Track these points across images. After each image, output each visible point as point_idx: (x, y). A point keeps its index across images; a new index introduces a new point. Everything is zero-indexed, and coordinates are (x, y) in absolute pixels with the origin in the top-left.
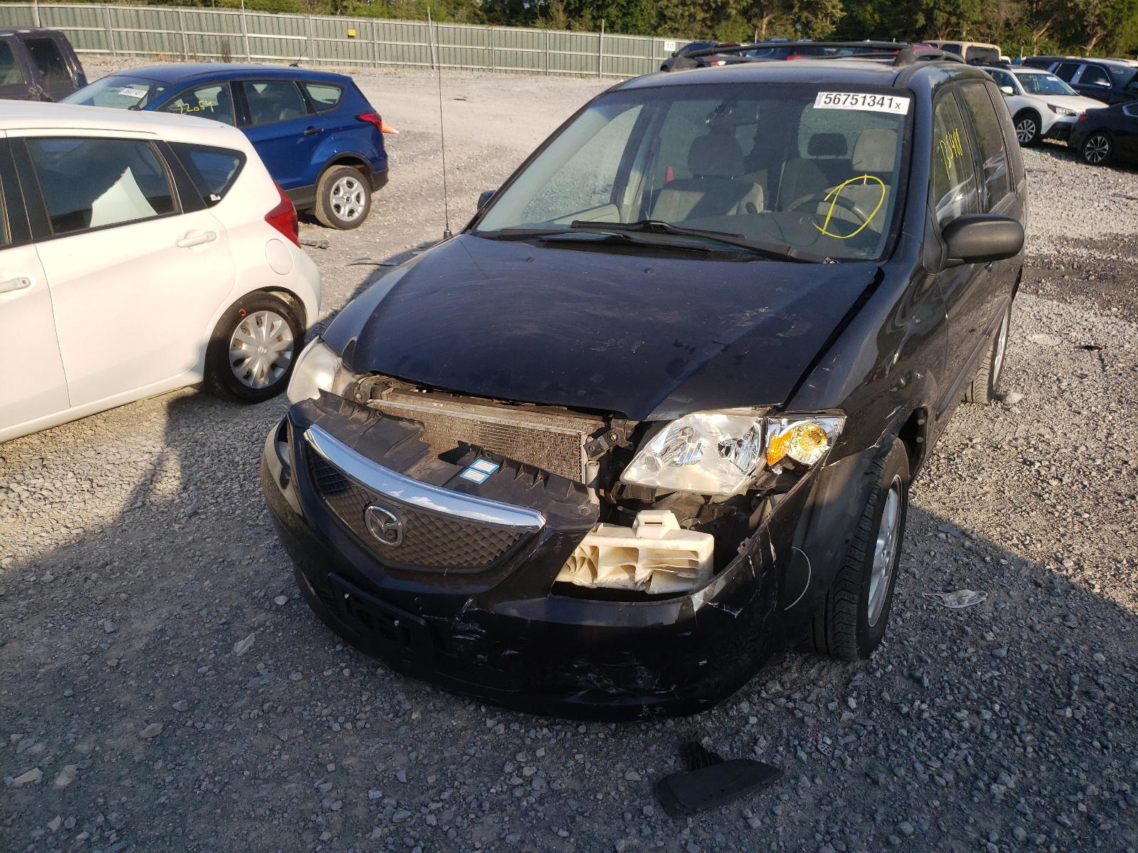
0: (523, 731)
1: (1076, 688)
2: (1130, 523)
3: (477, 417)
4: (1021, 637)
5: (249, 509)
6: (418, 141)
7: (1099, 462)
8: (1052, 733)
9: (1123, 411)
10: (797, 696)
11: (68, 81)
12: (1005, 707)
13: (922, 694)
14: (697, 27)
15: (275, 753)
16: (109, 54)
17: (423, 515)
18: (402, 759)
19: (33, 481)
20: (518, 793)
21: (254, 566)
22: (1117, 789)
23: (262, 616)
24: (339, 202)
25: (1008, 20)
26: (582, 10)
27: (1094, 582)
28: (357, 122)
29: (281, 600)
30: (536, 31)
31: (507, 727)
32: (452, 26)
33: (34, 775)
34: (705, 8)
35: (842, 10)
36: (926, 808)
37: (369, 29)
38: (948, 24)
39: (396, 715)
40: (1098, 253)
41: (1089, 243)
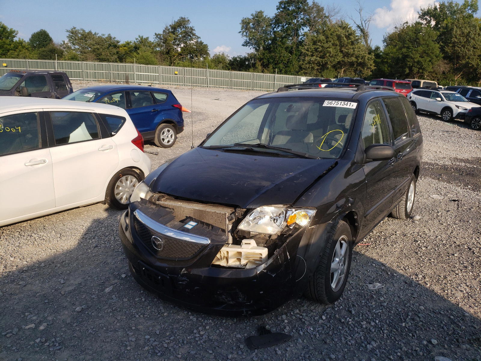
0: (203, 320)
1: (409, 317)
2: (449, 264)
3: (192, 207)
4: (394, 300)
5: (116, 246)
6: (198, 115)
7: (444, 242)
8: (395, 330)
9: (460, 224)
10: (304, 314)
11: (66, 91)
12: (380, 322)
13: (351, 316)
14: (315, 72)
15: (115, 323)
16: (82, 80)
17: (170, 240)
18: (159, 327)
19: (40, 234)
20: (197, 339)
21: (116, 265)
22: (414, 349)
23: (116, 281)
24: (164, 137)
25: (444, 71)
26: (269, 65)
27: (428, 283)
28: (172, 107)
29: (123, 276)
30: (249, 73)
31: (197, 319)
32: (216, 71)
33: (33, 326)
34: (318, 65)
35: (375, 66)
36: (342, 352)
37: (183, 71)
38: (418, 72)
39: (159, 314)
40: (469, 165)
41: (467, 161)
